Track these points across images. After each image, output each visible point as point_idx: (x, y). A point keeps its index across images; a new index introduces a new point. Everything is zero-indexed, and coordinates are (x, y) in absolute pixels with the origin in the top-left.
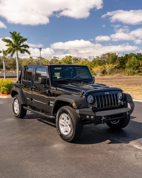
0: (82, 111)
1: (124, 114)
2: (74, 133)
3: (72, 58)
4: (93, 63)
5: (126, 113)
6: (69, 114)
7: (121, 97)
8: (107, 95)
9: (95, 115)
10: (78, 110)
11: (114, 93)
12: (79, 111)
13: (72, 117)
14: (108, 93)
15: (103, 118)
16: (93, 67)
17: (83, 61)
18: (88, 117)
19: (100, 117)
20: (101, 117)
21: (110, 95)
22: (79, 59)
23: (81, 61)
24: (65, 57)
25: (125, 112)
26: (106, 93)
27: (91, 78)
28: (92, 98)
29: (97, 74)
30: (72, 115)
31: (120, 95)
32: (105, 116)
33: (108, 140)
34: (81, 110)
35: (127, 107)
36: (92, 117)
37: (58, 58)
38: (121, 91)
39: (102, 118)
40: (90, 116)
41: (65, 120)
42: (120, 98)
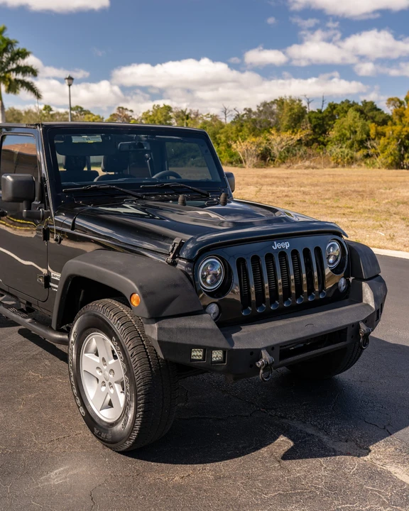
0: (170, 330)
1: (349, 332)
2: (138, 423)
3: (172, 112)
4: (234, 128)
5: (359, 327)
6: (118, 340)
7: (337, 260)
8: (282, 254)
9: (228, 346)
10: (156, 326)
11: (310, 243)
12: (160, 329)
13: (130, 353)
14: (286, 245)
15: (266, 357)
16: (235, 139)
17: (205, 123)
18: (197, 354)
19: (252, 353)
20: (256, 354)
21: (295, 253)
22: (192, 116)
23: (200, 121)
24: (151, 109)
25: (353, 325)
26: (277, 246)
27: (219, 179)
28: (218, 268)
29: (245, 162)
30: (129, 345)
31: (333, 252)
32: (270, 349)
33: (282, 438)
34: (166, 324)
35: (359, 298)
36: (217, 355)
37: (132, 111)
38: (337, 233)
39: (260, 357)
40: (208, 351)
41: (103, 359)
42: (333, 264)
